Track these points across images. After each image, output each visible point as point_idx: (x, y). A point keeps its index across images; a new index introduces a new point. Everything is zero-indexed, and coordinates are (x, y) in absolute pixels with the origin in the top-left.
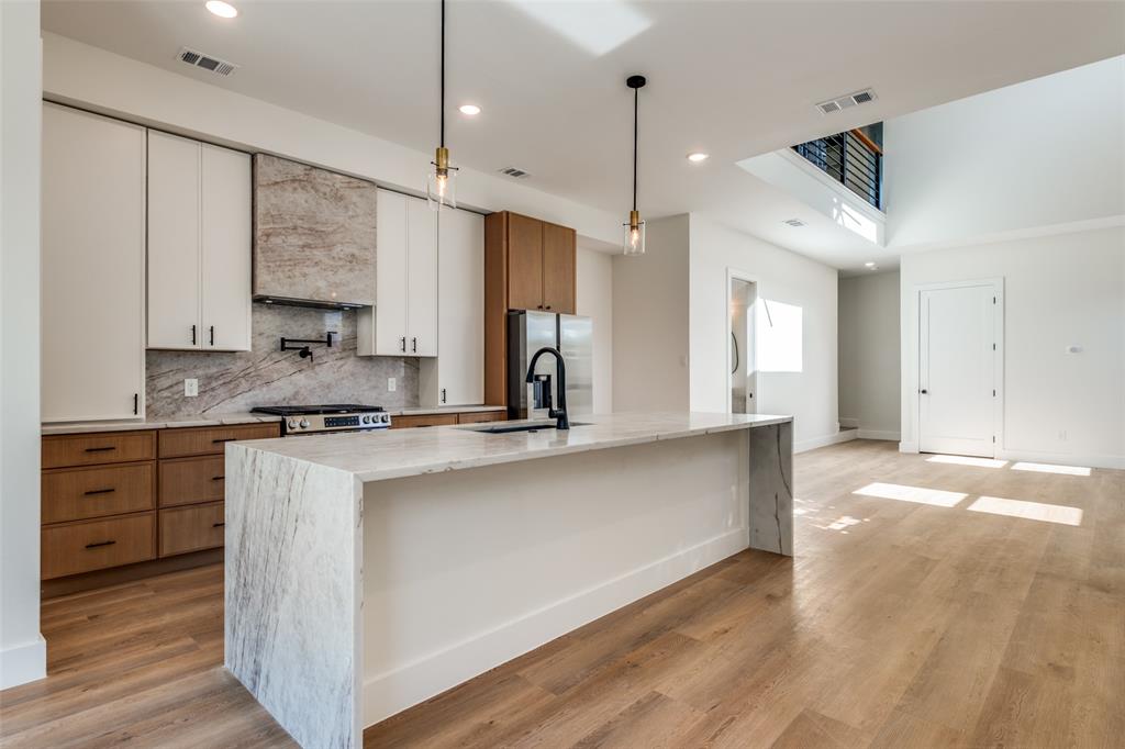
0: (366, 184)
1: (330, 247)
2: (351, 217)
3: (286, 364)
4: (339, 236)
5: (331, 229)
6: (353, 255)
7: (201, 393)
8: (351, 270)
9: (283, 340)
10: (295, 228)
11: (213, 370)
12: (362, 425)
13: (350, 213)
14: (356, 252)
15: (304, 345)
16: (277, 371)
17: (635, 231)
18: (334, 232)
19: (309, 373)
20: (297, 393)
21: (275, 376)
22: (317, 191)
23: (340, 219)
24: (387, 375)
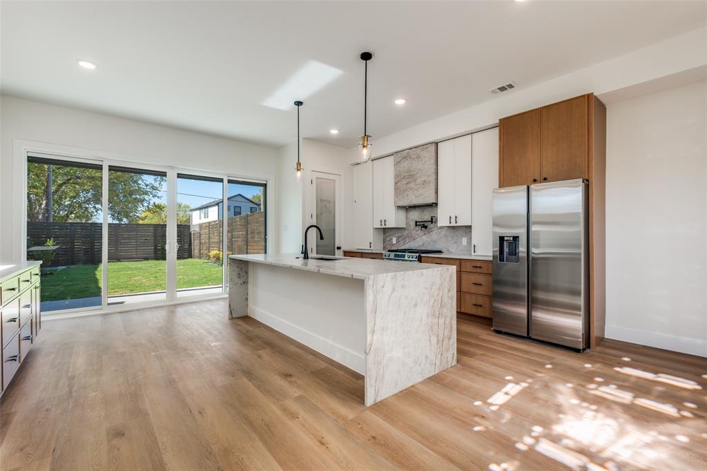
0: (429, 145)
1: (415, 180)
2: (424, 164)
3: (419, 232)
4: (419, 174)
5: (416, 172)
6: (424, 181)
7: (397, 243)
8: (424, 188)
9: (416, 222)
10: (404, 177)
11: (400, 235)
12: (406, 258)
13: (423, 162)
14: (426, 179)
15: (422, 224)
16: (417, 234)
17: (365, 149)
18: (417, 173)
19: (428, 235)
20: (424, 244)
21: (417, 237)
22: (411, 158)
23: (419, 167)
24: (462, 236)
